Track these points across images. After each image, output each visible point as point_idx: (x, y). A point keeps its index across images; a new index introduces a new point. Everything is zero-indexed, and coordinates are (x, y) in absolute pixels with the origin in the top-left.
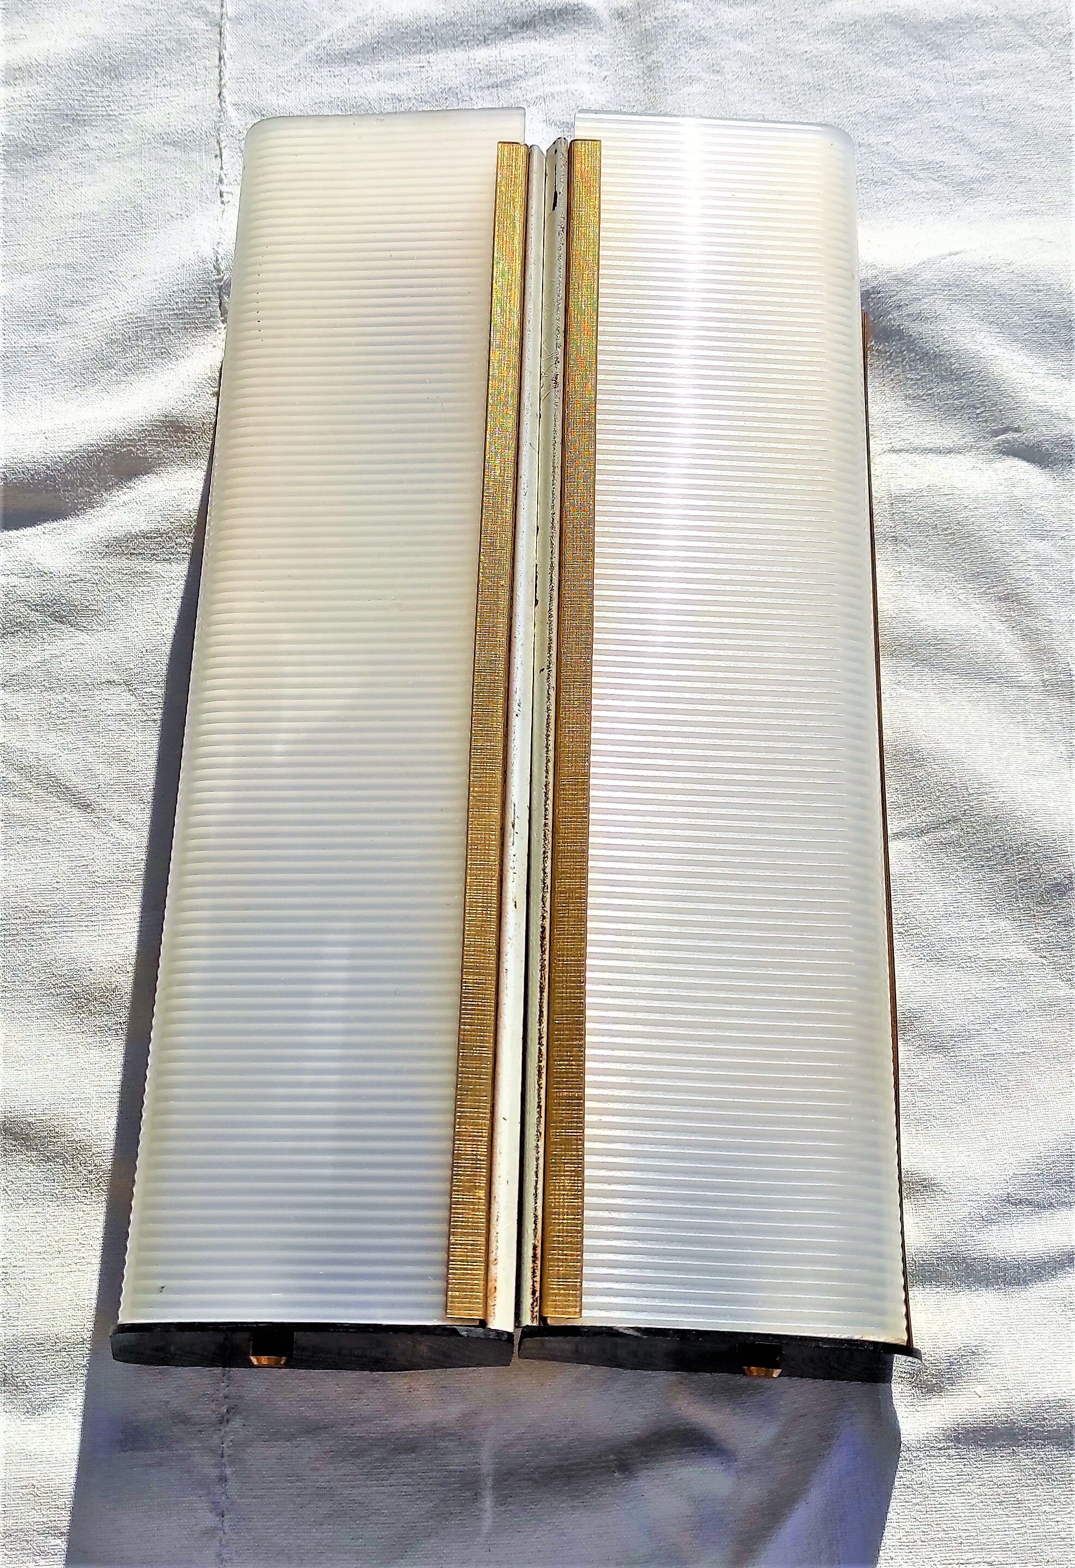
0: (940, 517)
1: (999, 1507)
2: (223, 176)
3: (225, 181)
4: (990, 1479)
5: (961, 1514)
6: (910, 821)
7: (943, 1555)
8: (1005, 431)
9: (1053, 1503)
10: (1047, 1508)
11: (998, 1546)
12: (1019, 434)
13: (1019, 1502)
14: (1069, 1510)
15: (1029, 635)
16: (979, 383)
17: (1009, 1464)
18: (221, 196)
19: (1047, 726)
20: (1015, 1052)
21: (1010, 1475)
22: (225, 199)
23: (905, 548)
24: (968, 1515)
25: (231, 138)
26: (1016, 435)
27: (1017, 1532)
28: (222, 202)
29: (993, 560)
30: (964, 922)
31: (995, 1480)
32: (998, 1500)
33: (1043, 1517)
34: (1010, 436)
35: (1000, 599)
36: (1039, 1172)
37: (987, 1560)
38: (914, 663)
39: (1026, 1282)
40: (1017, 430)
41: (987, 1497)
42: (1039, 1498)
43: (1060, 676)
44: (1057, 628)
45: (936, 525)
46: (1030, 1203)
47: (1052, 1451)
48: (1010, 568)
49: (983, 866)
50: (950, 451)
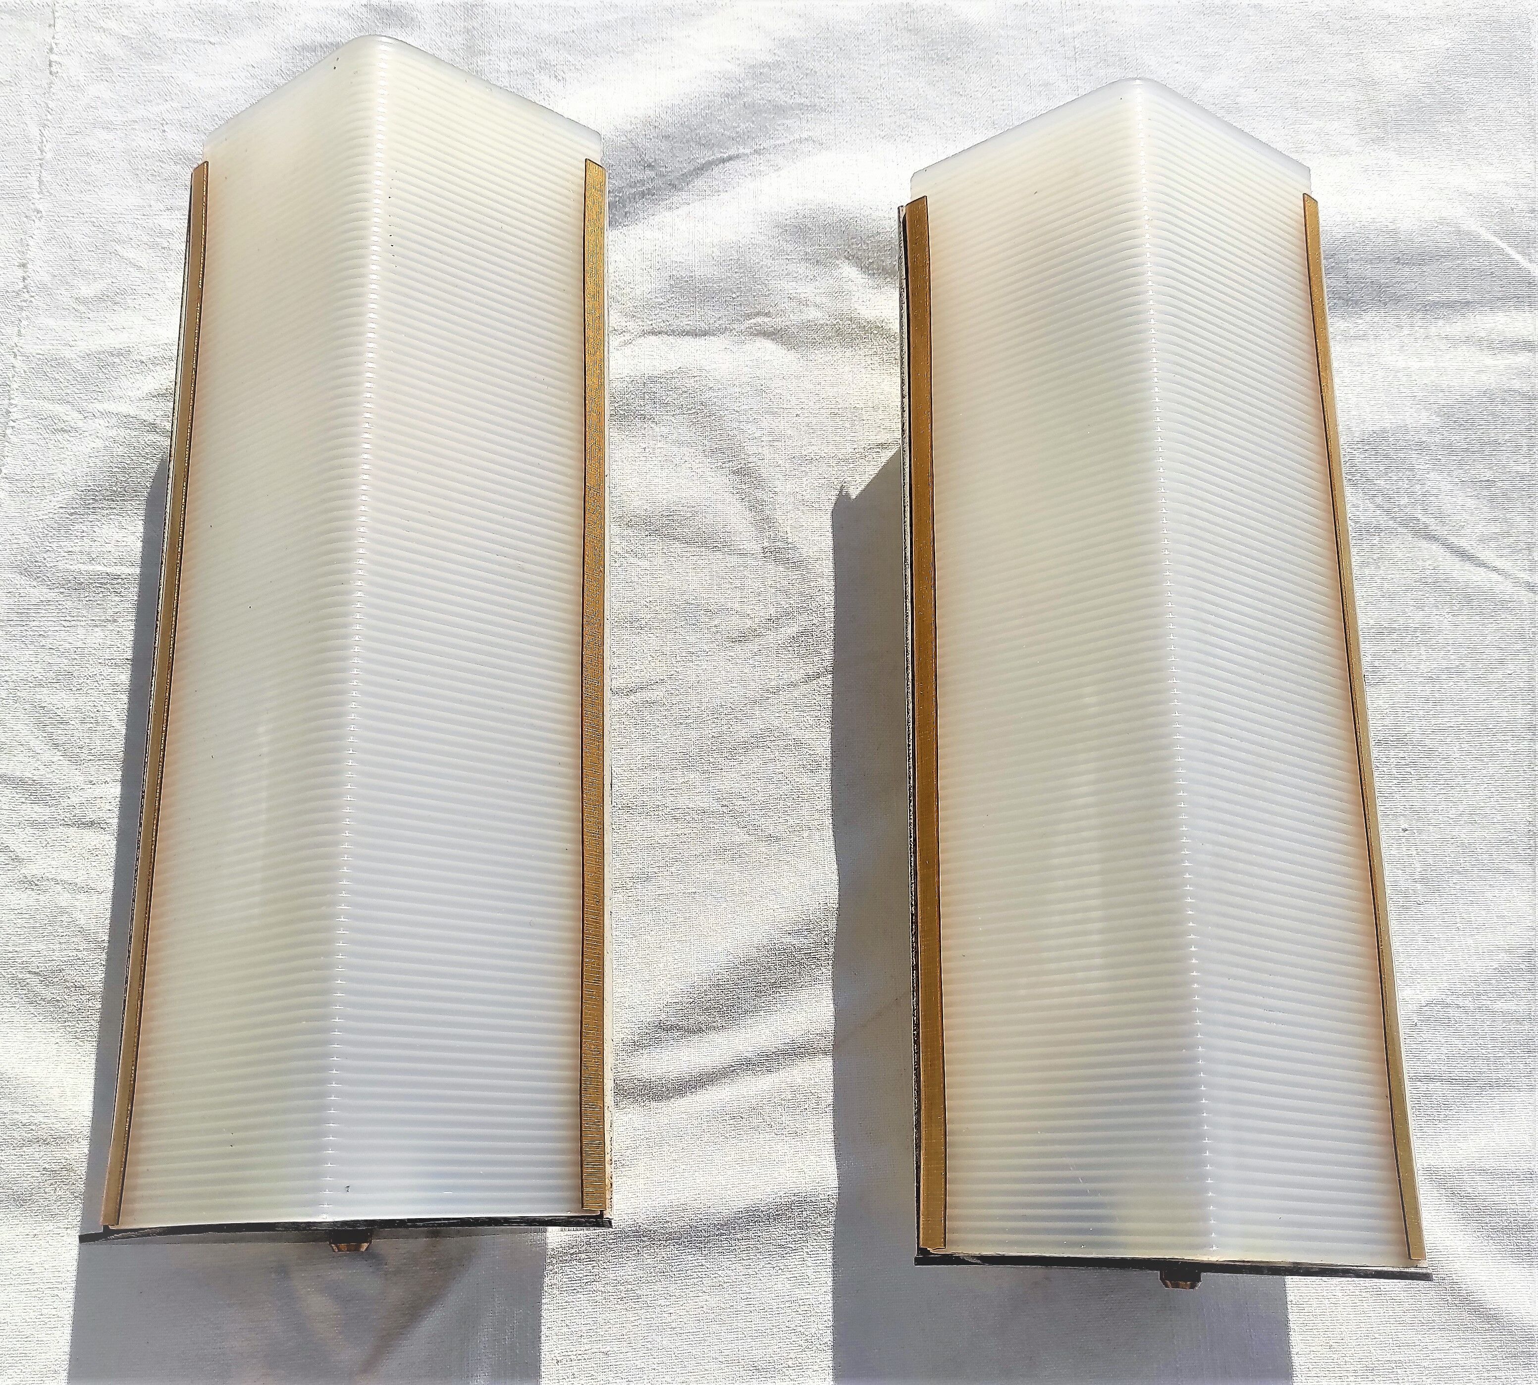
0: (687, 397)
1: (620, 1302)
2: (54, 45)
3: (55, 50)
4: (615, 1278)
5: (585, 1311)
6: (622, 681)
7: (564, 1348)
8: (758, 314)
9: (669, 1297)
10: (662, 1302)
11: (614, 1338)
12: (769, 319)
13: (639, 1297)
14: (681, 1303)
15: (756, 506)
16: (736, 270)
17: (633, 1264)
18: (50, 65)
19: (762, 589)
20: (687, 891)
21: (633, 1273)
22: (54, 69)
23: (652, 426)
24: (590, 1310)
25: (66, 9)
26: (767, 320)
27: (633, 1324)
28: (51, 73)
29: (730, 437)
30: (658, 774)
31: (619, 1278)
32: (620, 1297)
33: (658, 1310)
34: (759, 320)
35: (734, 473)
36: (691, 1000)
37: (602, 1350)
38: (647, 533)
39: (669, 1098)
40: (767, 315)
41: (610, 1294)
42: (656, 1293)
43: (777, 544)
44: (781, 499)
45: (682, 405)
46: (679, 1028)
47: (672, 1250)
48: (745, 444)
49: (681, 724)
50: (705, 333)
